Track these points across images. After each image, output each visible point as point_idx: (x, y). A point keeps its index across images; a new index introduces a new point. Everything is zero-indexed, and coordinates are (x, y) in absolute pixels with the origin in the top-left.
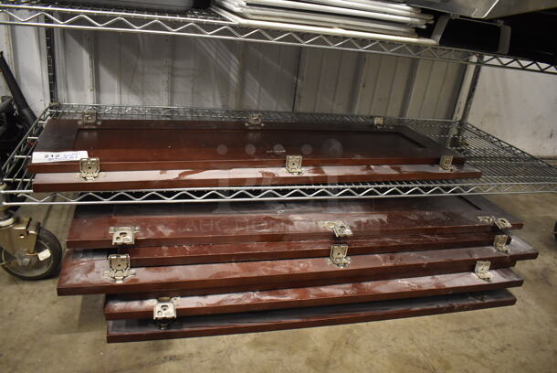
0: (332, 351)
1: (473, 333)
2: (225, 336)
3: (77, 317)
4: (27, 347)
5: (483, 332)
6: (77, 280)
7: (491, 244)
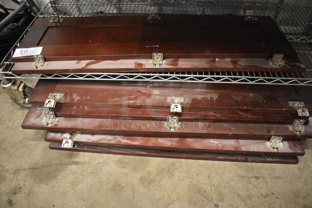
7: (291, 123)
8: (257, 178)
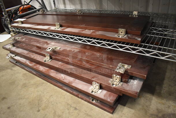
8: (76, 109)
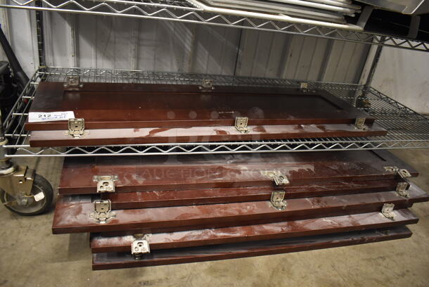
0: (271, 277)
1: (380, 261)
2: (187, 264)
3: (67, 248)
4: (28, 274)
5: (387, 260)
6: (69, 221)
7: (394, 189)
8: (383, 258)
